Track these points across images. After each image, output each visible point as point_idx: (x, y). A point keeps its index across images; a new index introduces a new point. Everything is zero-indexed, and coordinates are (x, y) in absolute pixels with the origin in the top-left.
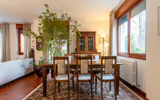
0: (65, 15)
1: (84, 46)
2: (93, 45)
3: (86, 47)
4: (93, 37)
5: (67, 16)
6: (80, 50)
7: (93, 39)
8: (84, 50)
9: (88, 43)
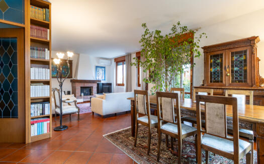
0: (177, 25)
1: (222, 73)
2: (245, 71)
3: (226, 75)
4: (245, 51)
5: (180, 26)
6: (211, 82)
7: (246, 55)
8: (222, 82)
9: (232, 66)
